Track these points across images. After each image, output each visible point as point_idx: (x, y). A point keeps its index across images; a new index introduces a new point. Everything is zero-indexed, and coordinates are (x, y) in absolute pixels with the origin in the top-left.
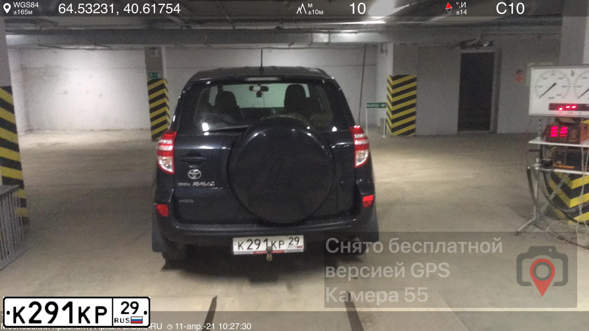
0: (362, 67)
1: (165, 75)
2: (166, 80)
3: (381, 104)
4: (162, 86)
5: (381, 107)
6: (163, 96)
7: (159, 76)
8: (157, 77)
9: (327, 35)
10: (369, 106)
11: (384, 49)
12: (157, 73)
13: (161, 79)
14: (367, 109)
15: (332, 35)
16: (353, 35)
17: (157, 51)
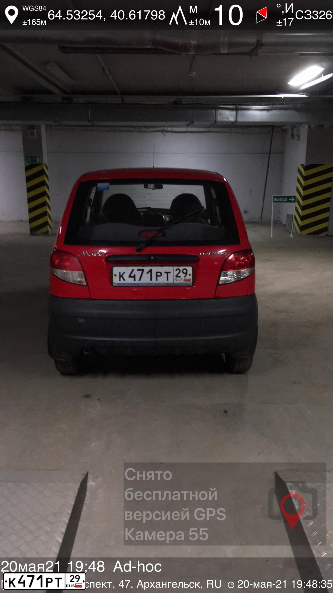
0: (268, 155)
1: (45, 160)
2: (46, 165)
3: (291, 197)
4: (42, 173)
5: (291, 201)
6: (43, 183)
7: (38, 160)
8: (36, 161)
9: (234, 113)
10: (276, 199)
11: (295, 133)
12: (36, 157)
13: (40, 164)
14: (273, 203)
15: (239, 112)
16: (265, 113)
17: (35, 131)
